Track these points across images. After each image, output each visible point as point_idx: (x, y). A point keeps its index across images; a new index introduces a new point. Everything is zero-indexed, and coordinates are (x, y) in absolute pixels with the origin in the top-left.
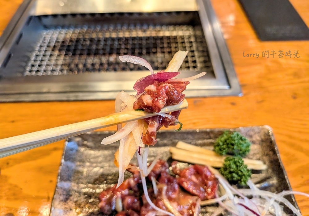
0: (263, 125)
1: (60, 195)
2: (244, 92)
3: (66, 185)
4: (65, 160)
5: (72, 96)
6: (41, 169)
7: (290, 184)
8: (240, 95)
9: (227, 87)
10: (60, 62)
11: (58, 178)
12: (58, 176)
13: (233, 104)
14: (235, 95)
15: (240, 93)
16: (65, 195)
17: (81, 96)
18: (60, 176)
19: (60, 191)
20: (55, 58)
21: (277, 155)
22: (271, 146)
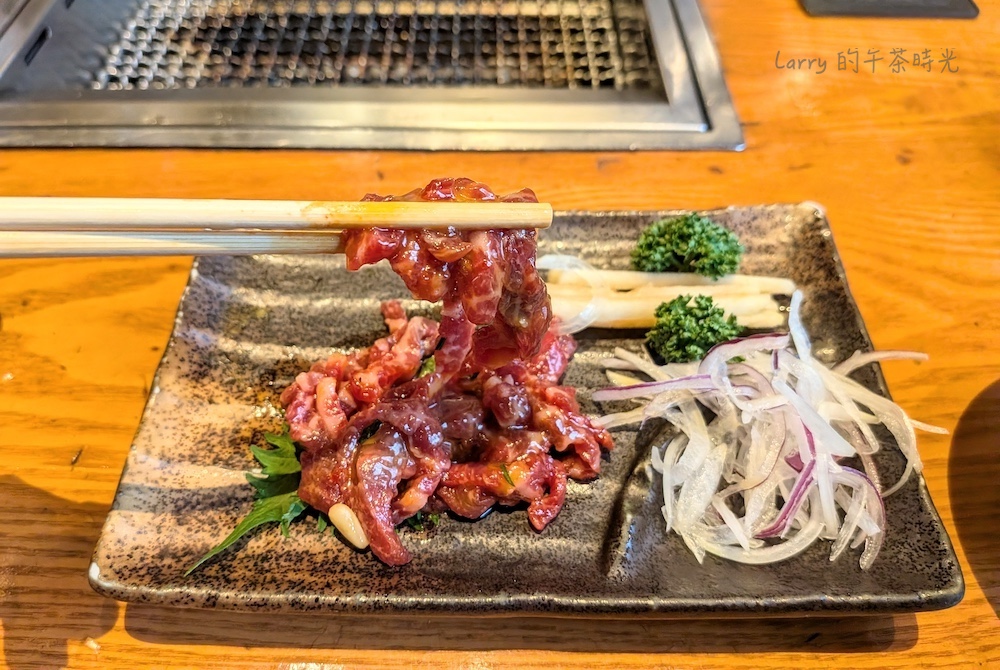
0: (797, 204)
1: (182, 360)
2: (752, 141)
3: (200, 336)
4: (202, 273)
5: (229, 137)
6: (124, 317)
7: (868, 335)
8: (739, 148)
9: (701, 127)
10: (198, 72)
11: (177, 316)
12: (178, 310)
13: (716, 170)
14: (724, 148)
15: (739, 143)
16: (195, 363)
17: (256, 137)
18: (183, 310)
19: (183, 350)
20: (181, 62)
21: (838, 278)
22: (824, 255)
